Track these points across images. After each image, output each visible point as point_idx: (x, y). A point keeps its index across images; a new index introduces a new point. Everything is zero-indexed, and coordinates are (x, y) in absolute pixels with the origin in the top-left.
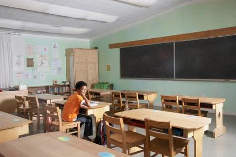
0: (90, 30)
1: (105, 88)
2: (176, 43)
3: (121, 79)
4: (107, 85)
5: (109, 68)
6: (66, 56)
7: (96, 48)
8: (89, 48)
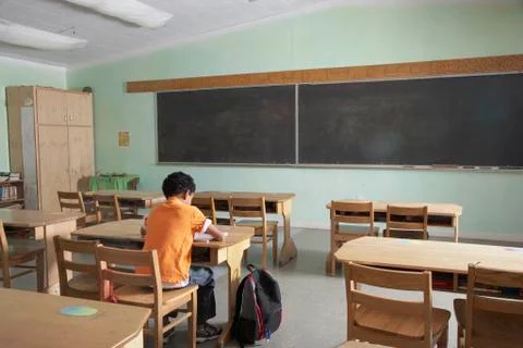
0: (85, 41)
1: (120, 186)
2: (300, 86)
3: (158, 164)
4: (127, 180)
5: (124, 140)
6: (7, 105)
7: (87, 90)
8: (65, 88)
